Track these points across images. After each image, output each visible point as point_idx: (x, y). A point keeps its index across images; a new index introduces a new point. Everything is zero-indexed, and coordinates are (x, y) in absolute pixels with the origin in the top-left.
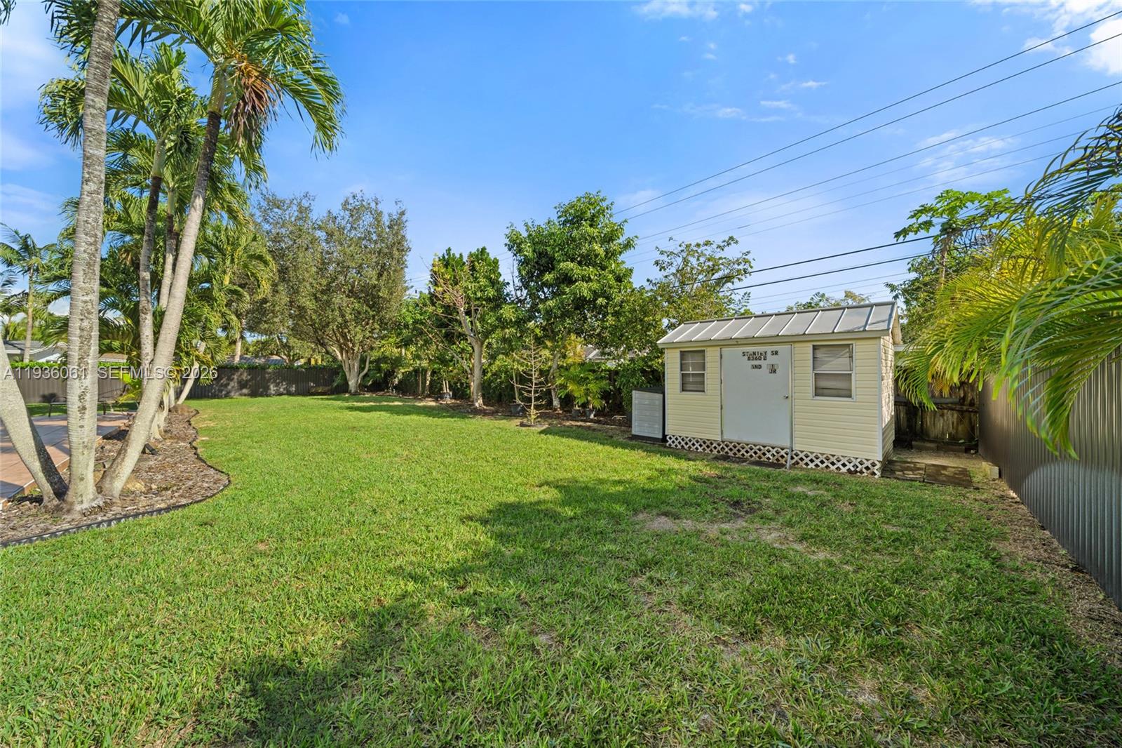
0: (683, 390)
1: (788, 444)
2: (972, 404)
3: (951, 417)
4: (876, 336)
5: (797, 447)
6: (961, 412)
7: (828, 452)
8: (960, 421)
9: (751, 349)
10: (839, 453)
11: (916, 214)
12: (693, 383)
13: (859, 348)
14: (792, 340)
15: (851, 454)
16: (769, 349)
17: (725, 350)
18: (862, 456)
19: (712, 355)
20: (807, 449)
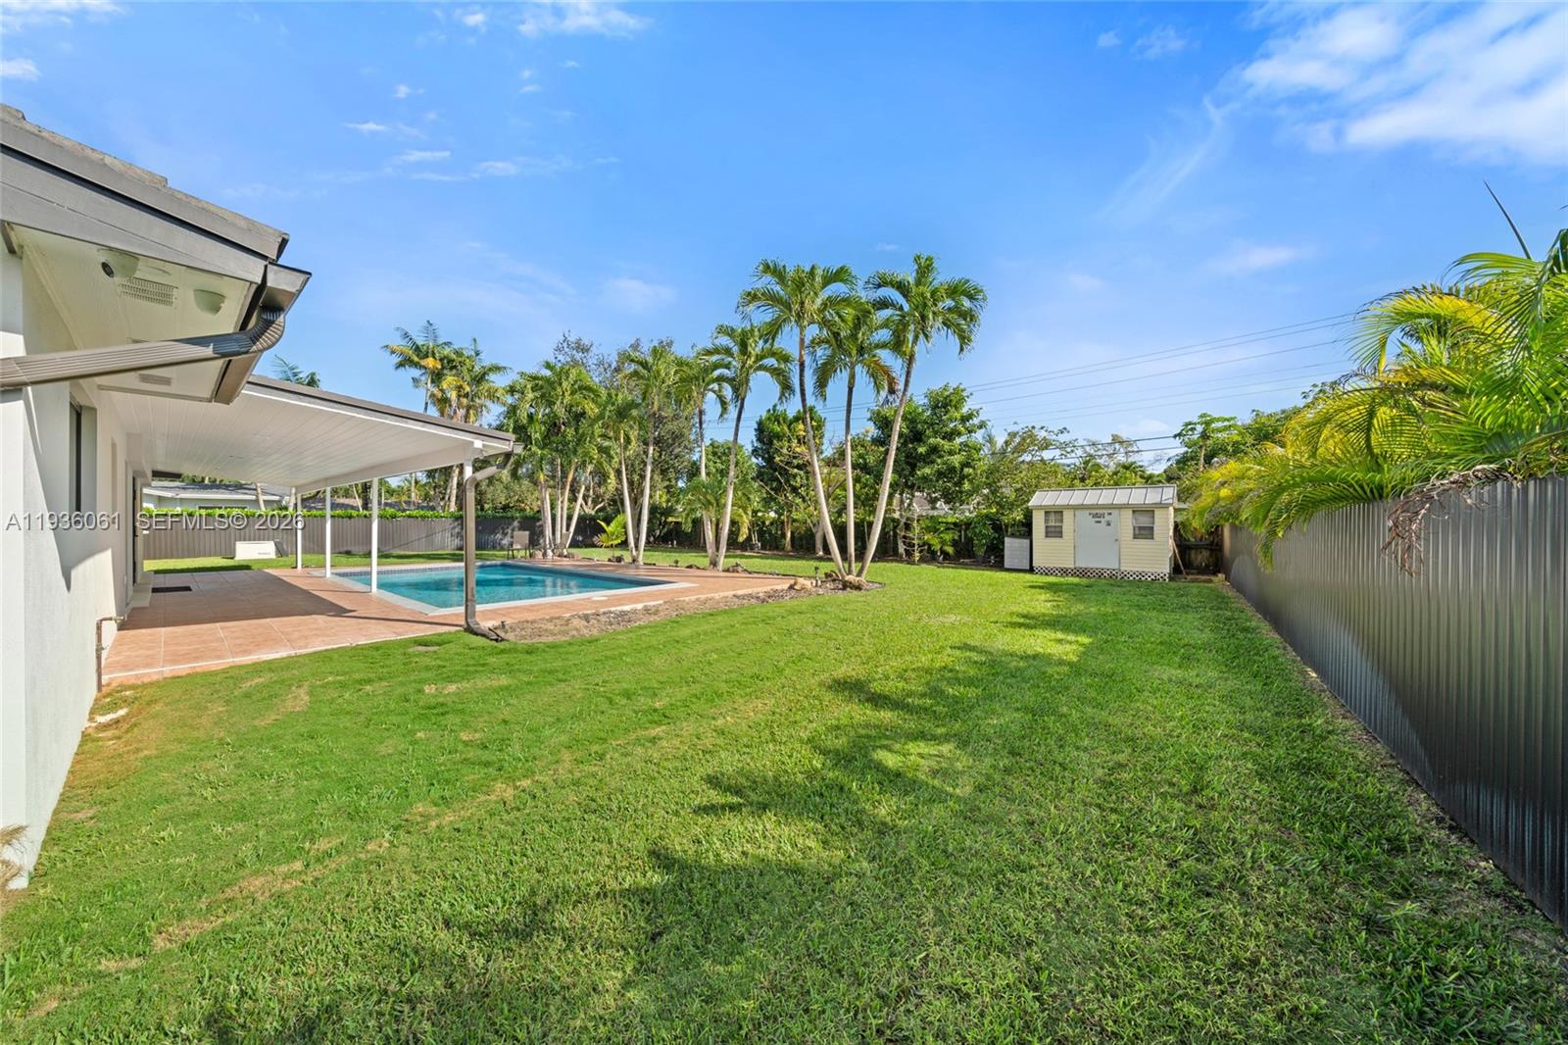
0: (1047, 536)
1: (1117, 567)
2: (1217, 545)
3: (1206, 554)
4: (1166, 506)
5: (1123, 569)
6: (1211, 550)
7: (1140, 570)
8: (1211, 555)
9: (1095, 512)
10: (1146, 570)
11: (1201, 416)
12: (1054, 532)
13: (1158, 513)
14: (1121, 507)
15: (1153, 570)
16: (1106, 512)
17: (1078, 513)
18: (1159, 571)
19: (1068, 515)
20: (1129, 569)
